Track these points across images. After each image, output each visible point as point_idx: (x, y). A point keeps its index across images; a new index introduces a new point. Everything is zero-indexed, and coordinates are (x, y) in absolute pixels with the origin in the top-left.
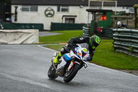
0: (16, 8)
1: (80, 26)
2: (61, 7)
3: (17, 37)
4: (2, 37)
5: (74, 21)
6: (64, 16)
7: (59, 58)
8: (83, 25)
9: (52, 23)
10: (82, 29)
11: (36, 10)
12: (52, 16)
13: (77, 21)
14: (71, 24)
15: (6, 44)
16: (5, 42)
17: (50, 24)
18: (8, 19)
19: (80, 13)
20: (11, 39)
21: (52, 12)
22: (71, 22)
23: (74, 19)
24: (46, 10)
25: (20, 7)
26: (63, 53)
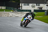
0: (22, 4)
1: (44, 11)
2: (37, 4)
3: (22, 14)
4: (17, 14)
5: (42, 9)
6: (38, 7)
7: (23, 19)
8: (45, 10)
9: (34, 10)
10: (45, 12)
11: (29, 5)
12: (34, 7)
13: (43, 9)
14: (41, 10)
15: (18, 17)
16: (18, 16)
17: (33, 10)
18: (19, 8)
19: (44, 6)
20: (20, 15)
21: (34, 6)
22: (41, 9)
23: (42, 8)
24: (32, 5)
25: (23, 4)
26: (24, 18)
